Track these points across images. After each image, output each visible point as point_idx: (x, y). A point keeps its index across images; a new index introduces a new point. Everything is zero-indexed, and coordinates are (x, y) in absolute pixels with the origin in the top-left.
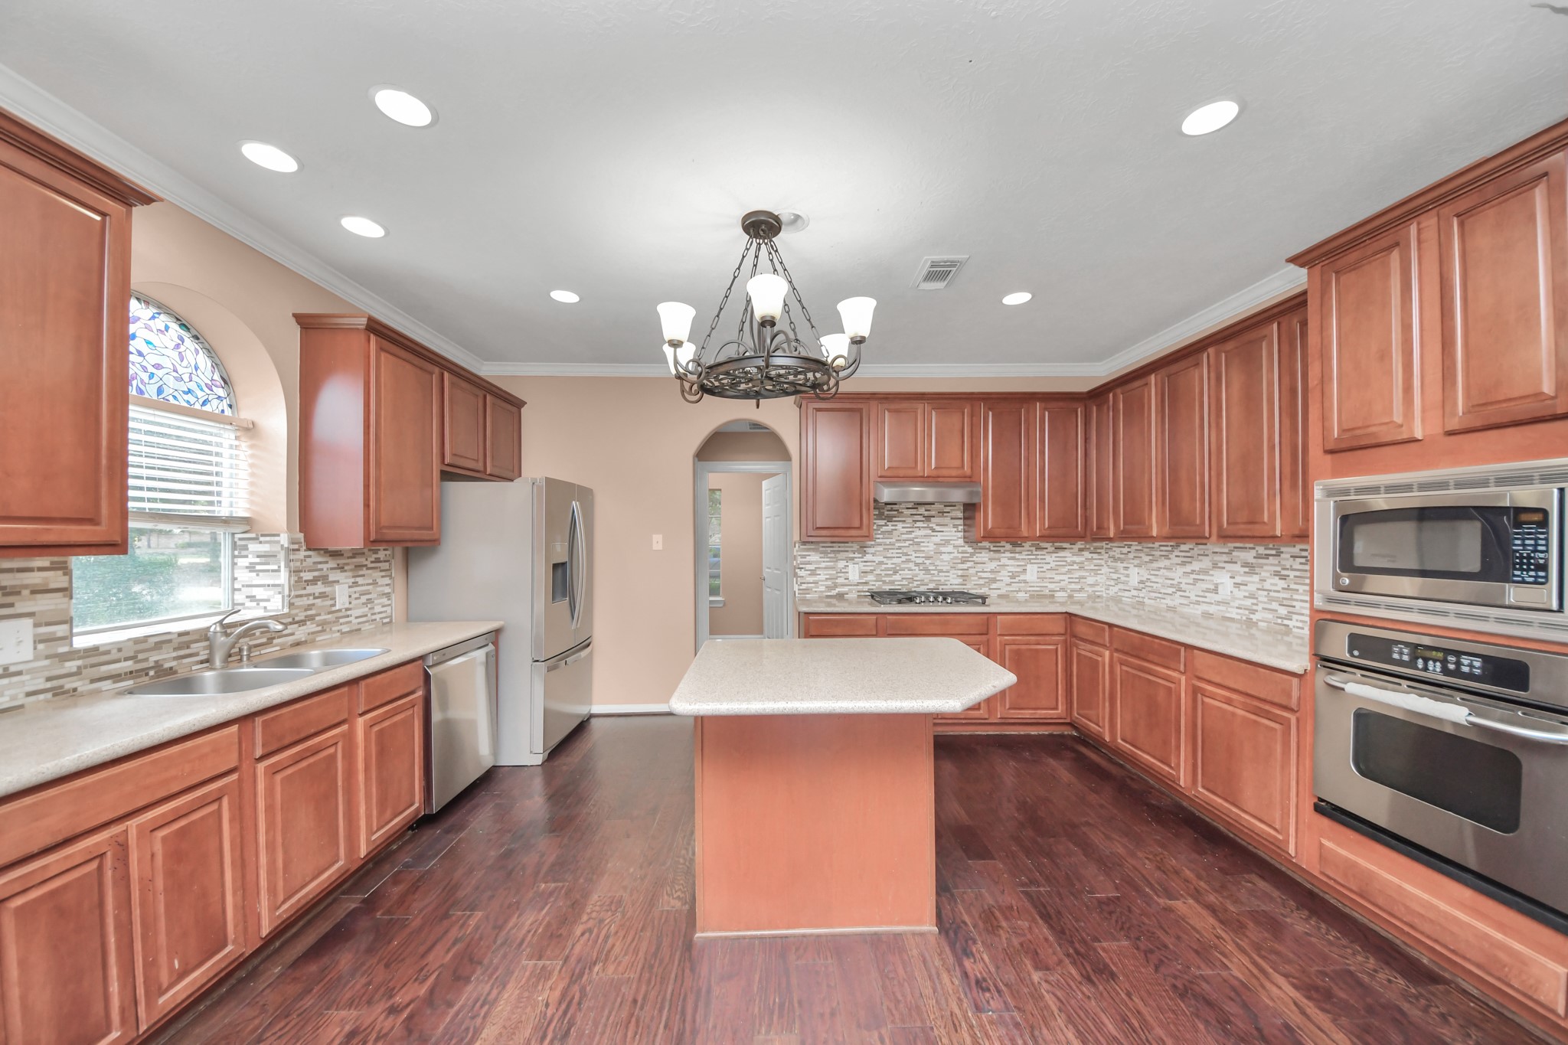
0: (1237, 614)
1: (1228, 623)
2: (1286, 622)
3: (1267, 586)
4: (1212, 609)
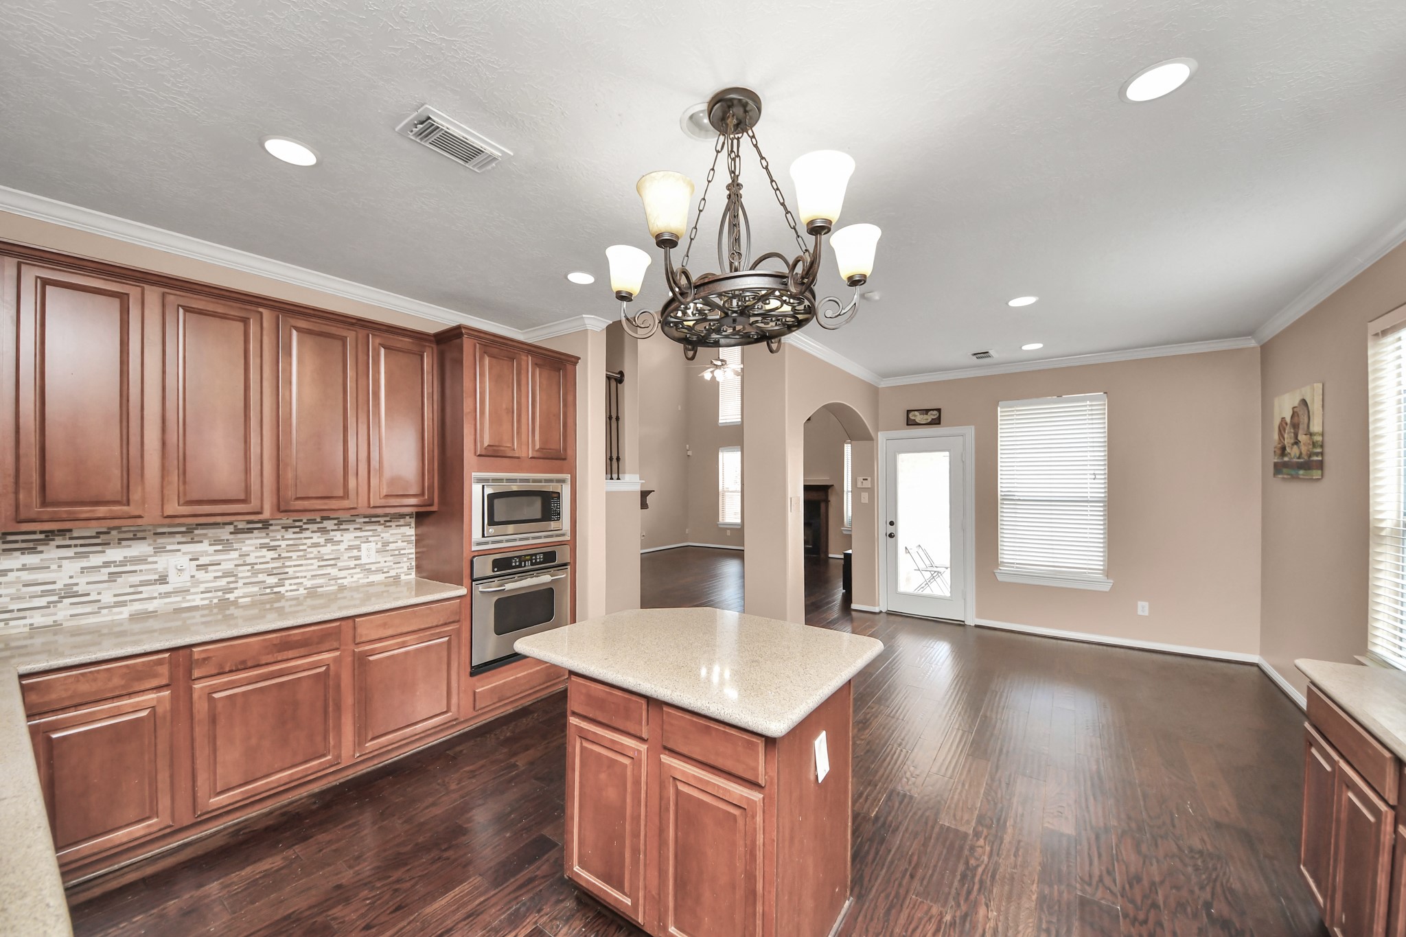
0: (202, 599)
1: (184, 615)
2: (276, 590)
3: (250, 560)
4: (150, 606)
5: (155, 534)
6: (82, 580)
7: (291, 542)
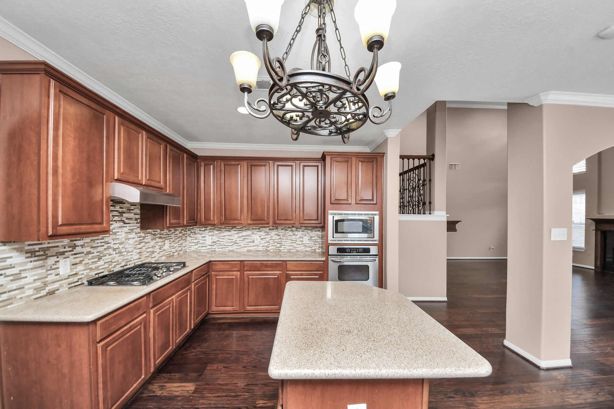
0: (262, 248)
1: (258, 252)
2: (279, 248)
3: (273, 238)
4: (251, 248)
5: (252, 229)
6: (238, 240)
7: (283, 234)
